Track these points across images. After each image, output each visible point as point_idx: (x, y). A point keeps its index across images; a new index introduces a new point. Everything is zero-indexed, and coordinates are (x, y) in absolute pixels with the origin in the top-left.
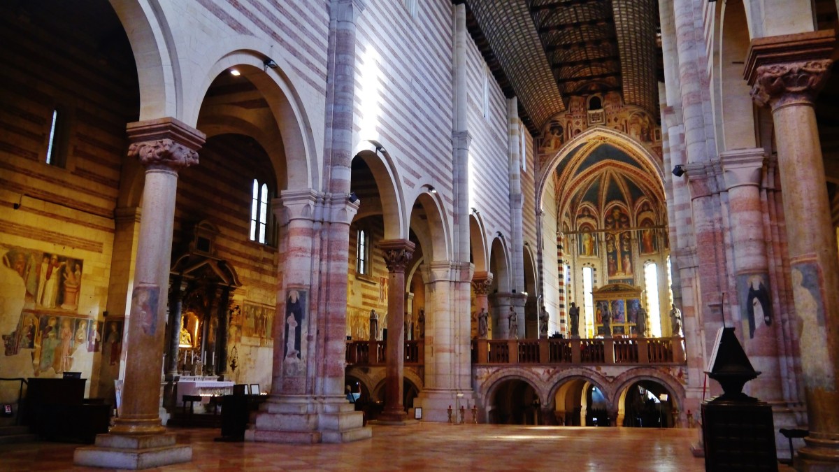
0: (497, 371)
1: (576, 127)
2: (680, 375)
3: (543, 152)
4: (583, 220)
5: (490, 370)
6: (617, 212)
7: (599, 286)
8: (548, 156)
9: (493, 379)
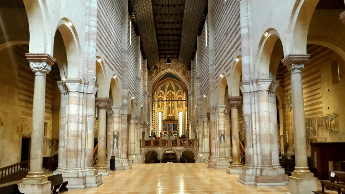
0: (147, 149)
1: (162, 68)
2: (196, 149)
3: (151, 76)
4: (160, 96)
5: (145, 149)
6: (170, 94)
7: (165, 119)
8: (153, 77)
9: (146, 151)
